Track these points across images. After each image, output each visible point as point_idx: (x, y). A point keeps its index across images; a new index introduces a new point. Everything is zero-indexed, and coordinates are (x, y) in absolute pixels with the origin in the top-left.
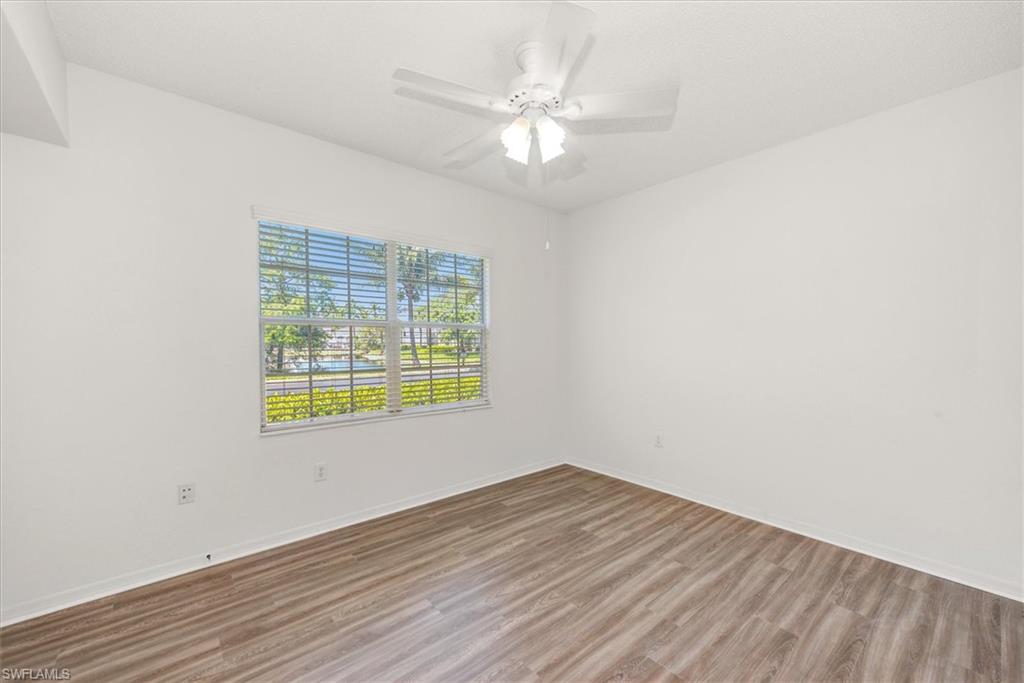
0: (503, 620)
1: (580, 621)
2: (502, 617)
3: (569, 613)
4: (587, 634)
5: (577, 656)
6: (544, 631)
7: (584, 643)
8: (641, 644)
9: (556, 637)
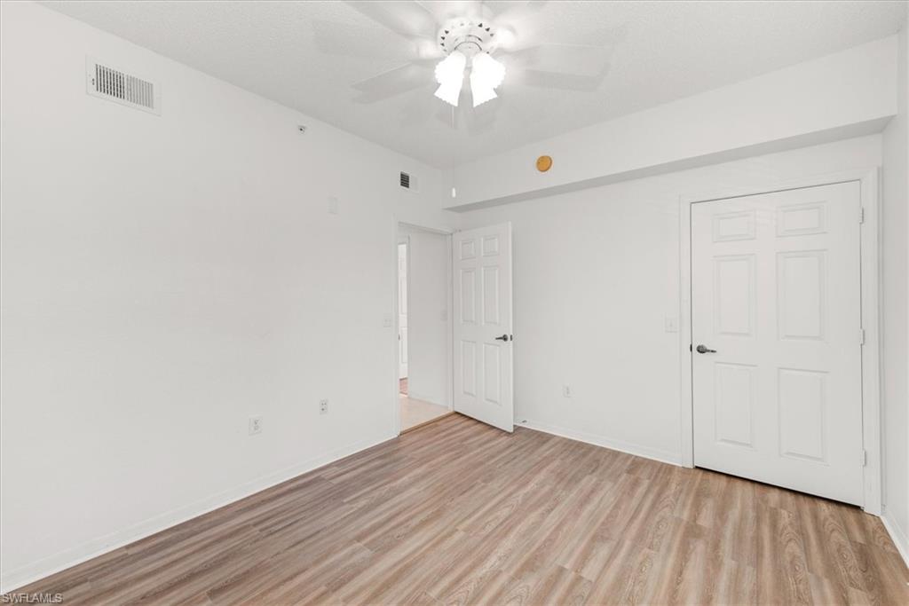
0: (500, 566)
1: (424, 576)
2: (503, 569)
3: (435, 584)
4: (419, 564)
5: (430, 544)
6: (458, 561)
7: (423, 556)
8: (373, 561)
9: (448, 557)
